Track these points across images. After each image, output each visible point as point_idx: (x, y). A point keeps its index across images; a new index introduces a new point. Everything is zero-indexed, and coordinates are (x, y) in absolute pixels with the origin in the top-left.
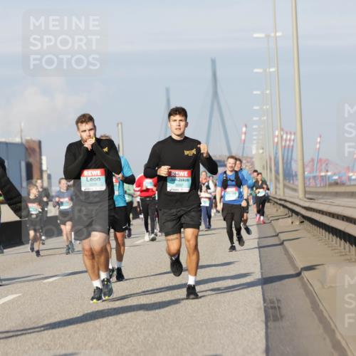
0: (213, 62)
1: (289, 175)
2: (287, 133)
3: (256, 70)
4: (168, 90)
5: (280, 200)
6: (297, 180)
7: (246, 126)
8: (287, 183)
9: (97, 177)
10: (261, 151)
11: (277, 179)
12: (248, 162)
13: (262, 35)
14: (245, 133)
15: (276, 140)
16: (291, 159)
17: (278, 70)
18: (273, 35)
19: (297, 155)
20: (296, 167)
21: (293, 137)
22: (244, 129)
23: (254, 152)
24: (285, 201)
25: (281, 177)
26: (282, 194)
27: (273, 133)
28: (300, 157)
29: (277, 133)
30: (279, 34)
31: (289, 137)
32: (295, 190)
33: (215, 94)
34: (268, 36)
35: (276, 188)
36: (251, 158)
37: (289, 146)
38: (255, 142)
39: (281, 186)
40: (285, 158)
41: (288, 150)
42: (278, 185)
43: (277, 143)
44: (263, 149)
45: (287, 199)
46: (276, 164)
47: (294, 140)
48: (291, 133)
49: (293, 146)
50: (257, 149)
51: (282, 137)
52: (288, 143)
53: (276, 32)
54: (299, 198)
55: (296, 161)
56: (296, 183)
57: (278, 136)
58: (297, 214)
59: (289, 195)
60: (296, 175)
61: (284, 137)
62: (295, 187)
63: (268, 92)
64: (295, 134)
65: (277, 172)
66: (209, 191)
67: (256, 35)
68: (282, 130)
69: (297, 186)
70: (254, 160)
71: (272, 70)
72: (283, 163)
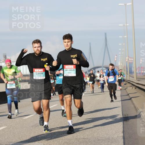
0: (106, 34)
1: (131, 72)
2: (130, 58)
3: (120, 37)
4: (90, 44)
5: (128, 80)
6: (134, 74)
7: (117, 56)
8: (130, 75)
9: (41, 73)
10: (122, 64)
11: (127, 74)
12: (117, 68)
13: (122, 25)
14: (116, 58)
15: (127, 60)
16: (132, 67)
17: (127, 36)
18: (126, 25)
19: (134, 65)
20: (134, 69)
21: (132, 59)
22: (116, 57)
23: (119, 64)
24: (130, 81)
25: (128, 73)
26: (129, 79)
27: (126, 58)
28: (135, 66)
29: (127, 58)
30: (127, 25)
31: (131, 59)
32: (133, 77)
33: (106, 45)
34: (124, 25)
35: (127, 77)
36: (118, 66)
37: (131, 62)
38: (119, 61)
39: (128, 76)
40: (130, 67)
41: (131, 64)
42: (127, 76)
43: (127, 62)
44: (122, 63)
45: (131, 80)
46: (127, 69)
47: (133, 60)
48: (132, 58)
49: (132, 63)
50: (120, 63)
51: (129, 59)
52: (131, 61)
53: (127, 24)
54: (134, 80)
55: (134, 68)
56: (133, 75)
57: (127, 59)
58: (134, 85)
59: (131, 79)
60: (134, 72)
61: (130, 59)
62: (133, 76)
63: (124, 44)
64: (133, 58)
65: (127, 71)
66: (104, 77)
67: (120, 25)
68: (129, 57)
69: (134, 76)
70: (119, 67)
71: (126, 37)
72: (129, 68)
